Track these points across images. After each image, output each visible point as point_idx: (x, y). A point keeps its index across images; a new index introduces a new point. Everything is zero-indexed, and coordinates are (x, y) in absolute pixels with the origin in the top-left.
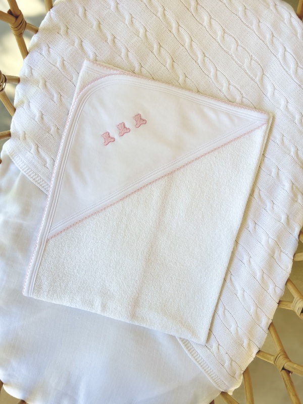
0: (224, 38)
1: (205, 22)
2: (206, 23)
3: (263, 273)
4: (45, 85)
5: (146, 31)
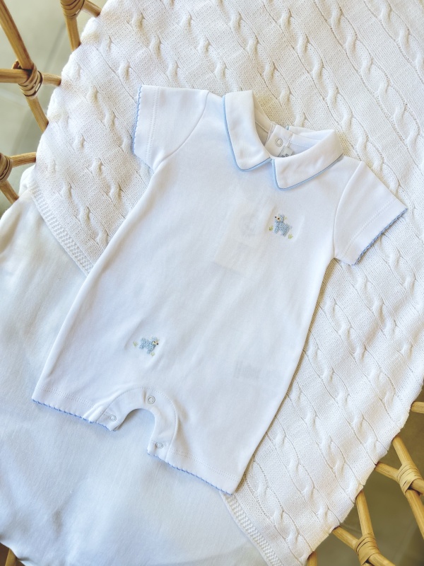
0: (369, 70)
1: (347, 43)
2: (347, 45)
3: (363, 418)
4: (96, 97)
5: (258, 42)
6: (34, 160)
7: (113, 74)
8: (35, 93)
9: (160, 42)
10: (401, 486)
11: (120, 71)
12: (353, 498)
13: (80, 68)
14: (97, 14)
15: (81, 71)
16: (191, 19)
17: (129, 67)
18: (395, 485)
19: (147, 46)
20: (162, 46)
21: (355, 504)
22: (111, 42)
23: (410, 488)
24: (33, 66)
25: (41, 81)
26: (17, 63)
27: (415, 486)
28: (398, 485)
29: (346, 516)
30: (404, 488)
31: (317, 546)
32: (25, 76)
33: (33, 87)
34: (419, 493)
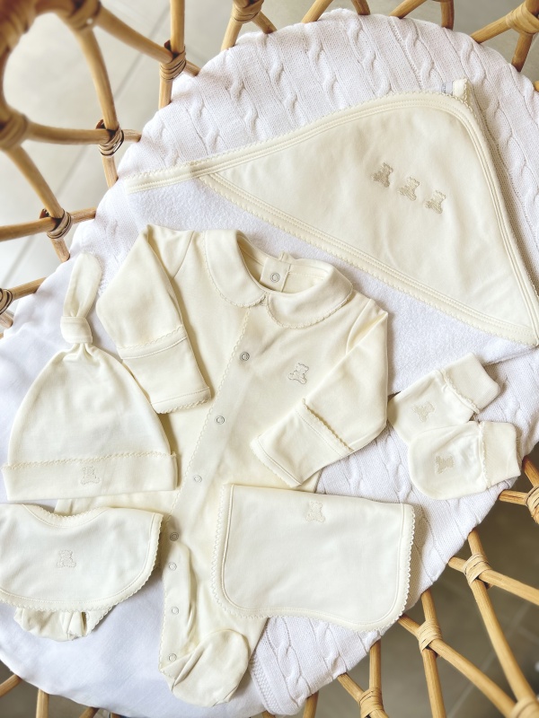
6: (94, 216)
7: (198, 140)
8: (113, 153)
9: (257, 117)
10: (420, 643)
11: (208, 139)
12: (368, 648)
13: (163, 127)
14: (196, 74)
15: (165, 130)
16: (296, 99)
17: (218, 135)
18: (414, 641)
19: (242, 117)
20: (258, 121)
21: (368, 654)
22: (203, 106)
23: (428, 647)
24: (118, 128)
25: (122, 141)
26: (102, 121)
27: (433, 646)
28: (418, 642)
29: (355, 663)
30: (422, 646)
31: (317, 690)
32: (108, 138)
33: (112, 148)
34: (436, 655)
